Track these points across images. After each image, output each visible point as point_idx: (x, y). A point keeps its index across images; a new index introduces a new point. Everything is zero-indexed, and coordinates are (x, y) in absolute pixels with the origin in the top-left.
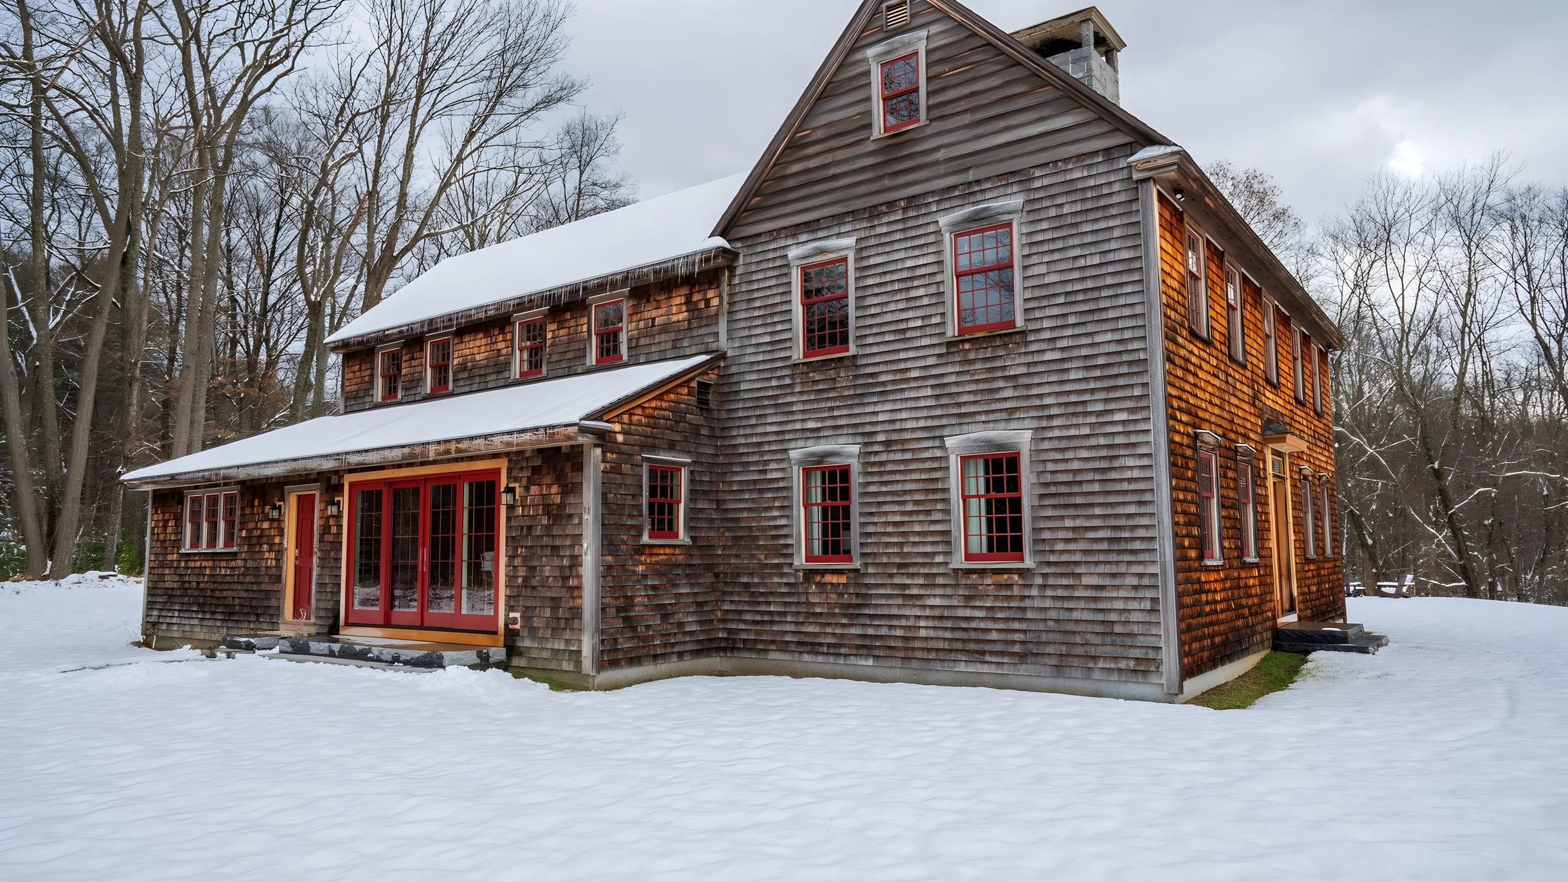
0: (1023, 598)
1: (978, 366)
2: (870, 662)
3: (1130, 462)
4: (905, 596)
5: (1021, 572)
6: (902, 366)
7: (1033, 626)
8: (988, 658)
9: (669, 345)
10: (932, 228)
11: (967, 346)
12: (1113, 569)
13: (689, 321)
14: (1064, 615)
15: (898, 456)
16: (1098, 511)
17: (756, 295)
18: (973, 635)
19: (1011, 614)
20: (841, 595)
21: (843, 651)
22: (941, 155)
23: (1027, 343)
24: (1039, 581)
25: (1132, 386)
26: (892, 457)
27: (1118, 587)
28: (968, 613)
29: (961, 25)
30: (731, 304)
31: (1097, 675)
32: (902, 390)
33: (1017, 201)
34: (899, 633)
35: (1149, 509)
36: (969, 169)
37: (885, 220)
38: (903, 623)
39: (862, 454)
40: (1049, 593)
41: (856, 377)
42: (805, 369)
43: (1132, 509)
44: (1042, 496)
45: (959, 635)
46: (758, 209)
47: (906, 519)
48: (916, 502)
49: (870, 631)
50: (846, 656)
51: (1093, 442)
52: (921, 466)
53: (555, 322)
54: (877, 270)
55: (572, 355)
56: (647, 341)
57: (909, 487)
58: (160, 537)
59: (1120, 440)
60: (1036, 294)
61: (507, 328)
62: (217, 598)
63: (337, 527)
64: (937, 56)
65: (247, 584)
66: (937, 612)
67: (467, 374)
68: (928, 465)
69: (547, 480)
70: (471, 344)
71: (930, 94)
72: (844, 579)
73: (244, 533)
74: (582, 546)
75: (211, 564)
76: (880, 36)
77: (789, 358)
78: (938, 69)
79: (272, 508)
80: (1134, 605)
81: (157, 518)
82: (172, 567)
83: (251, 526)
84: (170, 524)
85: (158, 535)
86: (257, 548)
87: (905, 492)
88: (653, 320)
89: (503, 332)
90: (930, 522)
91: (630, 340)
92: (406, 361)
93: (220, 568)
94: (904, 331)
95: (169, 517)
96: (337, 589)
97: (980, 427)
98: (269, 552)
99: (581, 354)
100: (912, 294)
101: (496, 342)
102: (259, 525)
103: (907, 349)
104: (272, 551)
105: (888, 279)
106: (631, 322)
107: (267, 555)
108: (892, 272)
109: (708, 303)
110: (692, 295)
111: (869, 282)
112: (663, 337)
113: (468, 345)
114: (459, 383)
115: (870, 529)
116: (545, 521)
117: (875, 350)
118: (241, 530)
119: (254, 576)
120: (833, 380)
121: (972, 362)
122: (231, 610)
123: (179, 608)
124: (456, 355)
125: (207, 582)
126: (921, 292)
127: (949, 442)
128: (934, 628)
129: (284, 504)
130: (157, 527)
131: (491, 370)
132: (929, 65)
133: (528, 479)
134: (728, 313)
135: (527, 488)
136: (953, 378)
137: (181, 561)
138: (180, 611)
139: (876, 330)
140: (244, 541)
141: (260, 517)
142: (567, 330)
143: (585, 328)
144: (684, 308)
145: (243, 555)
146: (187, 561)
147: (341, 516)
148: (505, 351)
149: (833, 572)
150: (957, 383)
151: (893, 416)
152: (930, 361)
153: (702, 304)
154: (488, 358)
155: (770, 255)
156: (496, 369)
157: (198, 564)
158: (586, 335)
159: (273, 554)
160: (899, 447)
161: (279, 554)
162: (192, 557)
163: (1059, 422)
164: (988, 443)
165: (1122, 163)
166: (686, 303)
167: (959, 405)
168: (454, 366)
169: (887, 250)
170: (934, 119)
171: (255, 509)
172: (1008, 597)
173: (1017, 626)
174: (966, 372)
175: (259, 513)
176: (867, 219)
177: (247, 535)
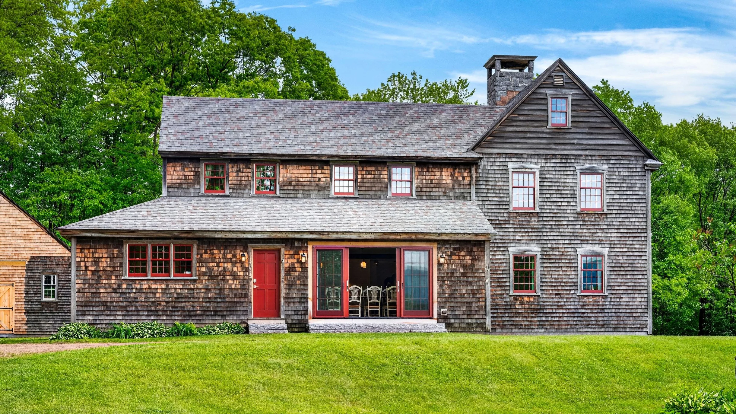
0: (603, 305)
1: (589, 223)
3: (640, 261)
4: (558, 306)
5: (603, 297)
6: (558, 219)
7: (607, 315)
8: (590, 326)
9: (441, 194)
10: (572, 169)
11: (585, 215)
12: (633, 296)
13: (453, 185)
14: (617, 311)
15: (557, 253)
16: (629, 277)
17: (490, 179)
18: (585, 319)
19: (599, 311)
20: (531, 305)
21: (531, 327)
22: (575, 141)
23: (607, 217)
24: (609, 299)
25: (641, 237)
26: (554, 253)
27: (635, 301)
28: (583, 311)
29: (585, 94)
30: (477, 181)
32: (559, 228)
33: (605, 167)
34: (556, 319)
35: (645, 277)
36: (586, 150)
37: (553, 161)
38: (558, 315)
39: (541, 251)
40: (612, 303)
41: (538, 221)
42: (515, 215)
43: (640, 277)
44: (610, 271)
45: (579, 319)
46: (491, 142)
47: (560, 277)
48: (564, 271)
49: (544, 319)
50: (533, 329)
51: (628, 254)
52: (566, 257)
53: (363, 170)
54: (549, 180)
55: (377, 189)
56: (428, 190)
57: (560, 265)
58: (90, 268)
59: (637, 254)
60: (611, 201)
61: (325, 167)
62: (173, 307)
63: (302, 268)
64: (576, 103)
65: (210, 298)
66: (572, 311)
67: (292, 188)
68: (569, 257)
69: (462, 253)
70: (295, 171)
71: (573, 116)
72: (532, 299)
73: (203, 269)
74: (485, 281)
75: (164, 286)
76: (551, 86)
77: (507, 209)
78: (576, 108)
79: (235, 256)
80: (640, 307)
81: (83, 255)
82: (111, 288)
83: (211, 265)
84: (103, 260)
85: (86, 267)
86: (220, 278)
87: (559, 267)
88: (431, 180)
89: (322, 169)
90: (569, 278)
91: (417, 187)
92: (233, 172)
93: (175, 289)
94: (560, 206)
95: (101, 255)
96: (304, 300)
97: (589, 245)
98: (233, 280)
99: (383, 189)
100: (564, 192)
101: (316, 173)
102: (221, 265)
103: (561, 213)
104: (236, 280)
105: (553, 184)
106: (417, 179)
107: (230, 282)
108: (555, 182)
109: (464, 178)
110: (454, 172)
111: (545, 184)
112: (437, 190)
113: (291, 171)
114: (285, 192)
115: (545, 280)
116: (462, 271)
117: (548, 211)
118: (199, 267)
119: (217, 294)
120: (528, 221)
121: (586, 222)
122: (192, 313)
123: (123, 313)
124: (281, 175)
125: (159, 297)
126: (567, 192)
127: (578, 250)
128: (570, 317)
129: (248, 254)
130: (84, 261)
131: (313, 188)
132: (572, 105)
133: (451, 252)
134: (476, 185)
135: (450, 256)
136: (579, 227)
137: (122, 284)
138: (125, 315)
139: (548, 204)
140: (204, 274)
141: (222, 260)
142: (373, 176)
143: (386, 177)
144: (450, 178)
145: (204, 282)
146: (131, 285)
147: (306, 262)
148: (323, 180)
149: (528, 296)
150: (581, 229)
151: (555, 238)
152: (570, 219)
153: (460, 178)
154: (310, 181)
155: (498, 164)
156: (317, 188)
157: (146, 286)
158: (386, 180)
159: (238, 281)
160: (557, 250)
161: (244, 281)
162: (137, 282)
163: (617, 246)
164: (593, 252)
165: (641, 162)
166: (451, 176)
167: (582, 236)
168: (279, 182)
169: (553, 173)
170: (574, 127)
171: (215, 255)
172: (598, 305)
173: (601, 315)
174: (584, 225)
175: (220, 258)
176: (545, 159)
177: (207, 270)
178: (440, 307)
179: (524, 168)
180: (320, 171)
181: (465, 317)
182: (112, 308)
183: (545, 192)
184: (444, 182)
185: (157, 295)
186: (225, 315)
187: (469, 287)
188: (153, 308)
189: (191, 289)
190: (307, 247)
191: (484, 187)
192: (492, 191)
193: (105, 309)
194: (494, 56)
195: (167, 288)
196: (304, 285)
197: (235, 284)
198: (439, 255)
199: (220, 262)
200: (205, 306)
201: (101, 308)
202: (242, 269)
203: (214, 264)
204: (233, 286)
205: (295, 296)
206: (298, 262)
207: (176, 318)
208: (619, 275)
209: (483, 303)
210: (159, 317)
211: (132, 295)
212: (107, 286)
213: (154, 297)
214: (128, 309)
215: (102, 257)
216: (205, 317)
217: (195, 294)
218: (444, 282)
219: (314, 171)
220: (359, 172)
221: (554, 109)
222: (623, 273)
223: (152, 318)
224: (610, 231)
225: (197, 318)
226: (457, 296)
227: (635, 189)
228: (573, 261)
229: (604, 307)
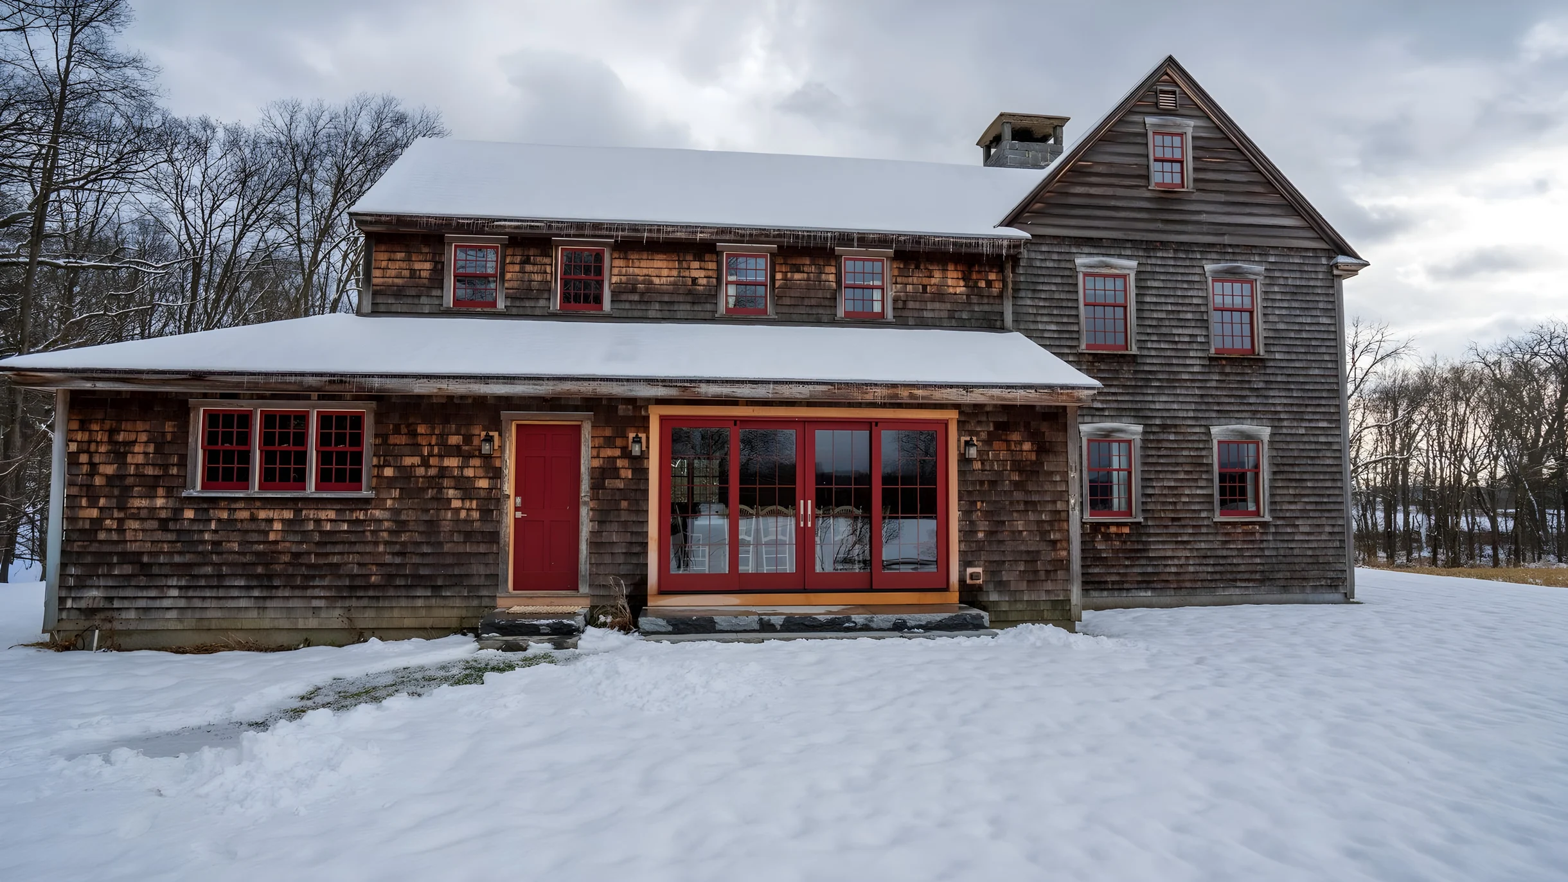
0: (1262, 541)
1: (1232, 378)
2: (1149, 593)
3: (1329, 454)
4: (1177, 542)
5: (1261, 524)
6: (1174, 369)
7: (1269, 561)
8: (1239, 584)
9: (945, 314)
10: (1198, 270)
11: (1224, 362)
12: (1315, 522)
13: (968, 296)
14: (1288, 552)
15: (1172, 437)
16: (1309, 484)
17: (1040, 287)
18: (1229, 568)
19: (1254, 553)
20: (1125, 542)
21: (1126, 586)
22: (1203, 217)
23: (1265, 367)
24: (1273, 530)
25: (1330, 406)
26: (1165, 436)
27: (1320, 533)
28: (1225, 553)
29: (1218, 127)
30: (1016, 290)
31: (1308, 590)
32: (1175, 387)
33: (1260, 268)
34: (1173, 570)
35: (1339, 484)
36: (1224, 234)
37: (1160, 254)
38: (1176, 562)
39: (1145, 433)
40: (1279, 537)
41: (1136, 372)
42: (1090, 359)
43: (1329, 484)
44: (1275, 473)
45: (1218, 569)
46: (1042, 214)
47: (1179, 484)
48: (1186, 472)
49: (1150, 570)
50: (1128, 590)
51: (1305, 439)
52: (1190, 445)
53: (786, 264)
54: (1154, 292)
55: (813, 302)
56: (917, 305)
57: (1181, 460)
58: (102, 469)
59: (1322, 439)
60: (1271, 334)
61: (707, 257)
62: (310, 566)
63: (634, 471)
64: (1200, 143)
65: (404, 544)
66: (1202, 553)
67: (636, 298)
68: (1196, 445)
69: (1015, 436)
70: (643, 264)
71: (1195, 170)
72: (1126, 530)
73: (388, 472)
74: (1068, 502)
75: (288, 514)
76: (1154, 110)
77: (1075, 347)
78: (1200, 153)
79: (468, 439)
80: (1330, 545)
81: (86, 437)
82: (153, 519)
83: (408, 461)
84: (137, 449)
85: (93, 465)
86: (430, 493)
87: (1177, 464)
88: (925, 287)
89: (701, 260)
90: (1198, 487)
91: (895, 300)
92: (512, 263)
93: (318, 521)
94: (1176, 343)
95: (132, 437)
96: (636, 549)
97: (1233, 421)
98: (463, 500)
99: (827, 303)
100: (1182, 316)
101: (689, 268)
102: (432, 461)
103: (1179, 357)
104: (471, 499)
105: (1163, 300)
106: (896, 283)
107: (456, 504)
108: (1166, 296)
109: (989, 284)
110: (970, 272)
111: (1148, 299)
112: (937, 305)
113: (637, 264)
114: (622, 306)
115: (1150, 491)
116: (1016, 477)
117: (1153, 353)
118: (379, 466)
119: (421, 533)
120: (1117, 371)
121: (1227, 374)
122: (358, 582)
123: (183, 583)
124: (616, 271)
125: (276, 542)
126: (1189, 316)
127: (1214, 430)
128: (1200, 565)
129: (500, 435)
130: (88, 452)
131: (681, 299)
132: (1194, 148)
133: (989, 433)
134: (1013, 297)
135: (988, 442)
136: (1214, 384)
137: (182, 510)
138: (187, 587)
139: (1155, 338)
140: (391, 482)
141: (436, 450)
142: (805, 275)
143: (832, 278)
144: (962, 283)
145: (389, 503)
146: (207, 510)
147: (644, 456)
148: (704, 281)
149: (1118, 525)
150: (1217, 388)
151: (1168, 406)
152: (1196, 369)
153: (982, 284)
154: (674, 284)
155: (1055, 257)
156: (689, 299)
157: (245, 515)
158: (834, 285)
159: (474, 503)
160: (1173, 430)
161: (491, 504)
162: (222, 504)
163: (1285, 423)
164: (1242, 433)
165: (1324, 261)
166: (963, 279)
167: (1219, 404)
168: (611, 284)
169: (1162, 277)
170: (1198, 190)
171: (419, 438)
172: (1252, 542)
173: (1258, 560)
174: (1224, 381)
175: (430, 445)
176: (1145, 250)
177: (397, 474)
178: (965, 563)
179: (1108, 266)
180: (696, 264)
181: (1023, 586)
182: (155, 570)
183: (1147, 314)
184: (951, 290)
185: (272, 537)
186: (441, 586)
187: (1032, 516)
188: (260, 570)
189: (358, 521)
190: (647, 419)
191: (1029, 302)
192: (1045, 311)
193: (136, 572)
194: (1002, 115)
195: (297, 521)
196: (638, 512)
197: (468, 510)
198: (963, 439)
199: (431, 455)
200: (390, 565)
201: (128, 569)
202: (487, 472)
203: (416, 460)
204: (463, 514)
205: (614, 538)
206: (623, 456)
207: (317, 592)
208: (1290, 480)
209: (1064, 553)
210: (274, 593)
211: (207, 536)
212: (144, 514)
213: (264, 543)
214: (196, 571)
215: (135, 442)
216: (391, 593)
217: (368, 534)
218: (975, 502)
219: (685, 265)
220: (777, 269)
221: (1159, 155)
222: (1298, 477)
223: (256, 593)
224: (1272, 393)
225: (371, 593)
226: (1005, 536)
227: (1314, 313)
228: (1204, 453)
229: (1264, 545)
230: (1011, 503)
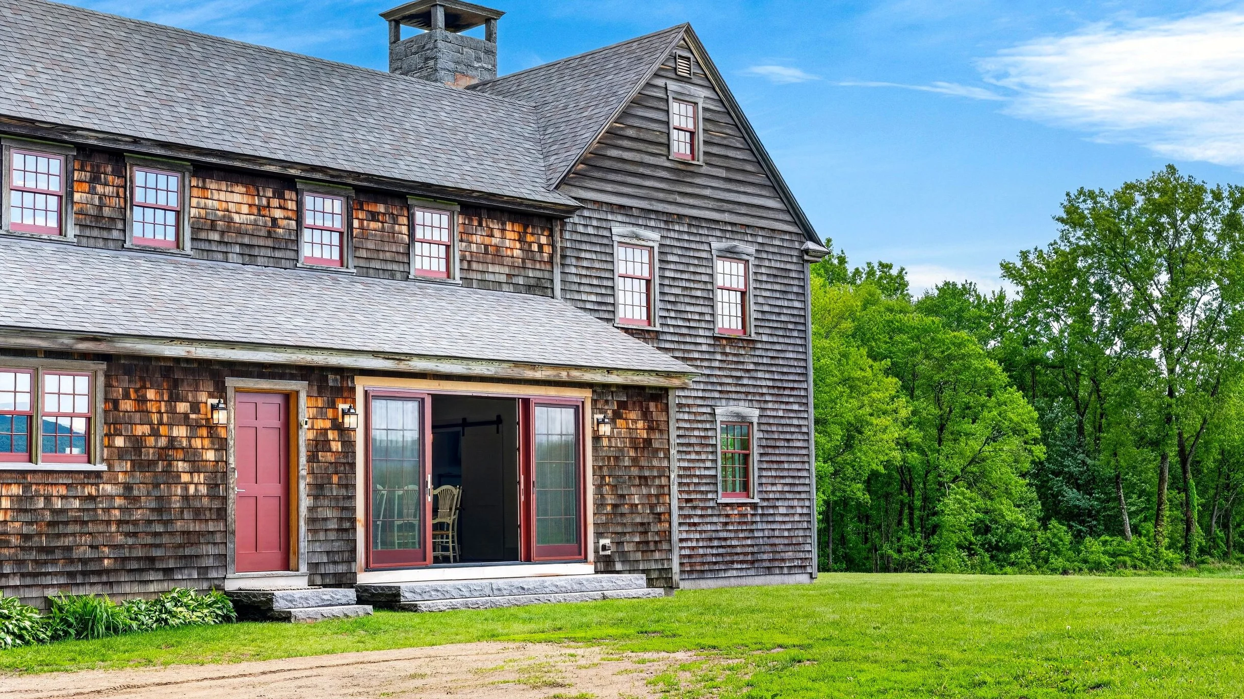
0: (753, 523)
1: (730, 358)
3: (799, 437)
4: (690, 524)
5: (752, 505)
6: (688, 347)
7: (758, 542)
8: (735, 566)
10: (706, 248)
11: (725, 342)
12: (790, 503)
13: (523, 260)
14: (771, 534)
16: (786, 466)
17: (583, 255)
18: (729, 550)
19: (746, 534)
22: (707, 192)
23: (755, 349)
24: (760, 511)
25: (800, 389)
27: (793, 515)
28: (724, 535)
29: (721, 101)
30: (563, 257)
31: (785, 571)
33: (751, 249)
35: (807, 466)
36: (725, 211)
37: (677, 228)
38: (689, 544)
40: (764, 519)
43: (800, 466)
44: (761, 455)
45: (720, 551)
46: (585, 177)
47: (691, 465)
48: (697, 453)
51: (783, 421)
52: (700, 426)
53: (361, 209)
54: (672, 266)
55: (388, 256)
57: (693, 441)
59: (795, 422)
60: (758, 316)
61: (288, 194)
62: (41, 549)
63: (343, 443)
64: (708, 115)
65: (135, 523)
66: (708, 535)
67: (216, 236)
68: (704, 426)
69: (633, 415)
70: (223, 196)
71: (704, 142)
73: (119, 442)
74: (670, 477)
75: (16, 490)
76: (674, 75)
78: (709, 126)
79: (195, 407)
80: (801, 526)
83: (140, 430)
86: (160, 466)
87: (689, 445)
88: (486, 247)
89: (280, 196)
90: (706, 468)
91: (462, 260)
92: (80, 181)
93: (48, 498)
94: (689, 320)
96: (347, 525)
97: (732, 402)
98: (191, 473)
99: (401, 258)
100: (694, 293)
101: (268, 206)
102: (163, 430)
103: (691, 335)
104: (199, 472)
105: (679, 275)
106: (463, 241)
107: (185, 478)
108: (682, 271)
109: (541, 246)
110: (525, 233)
111: (668, 274)
112: (497, 269)
113: (215, 195)
114: (202, 245)
116: (633, 454)
117: (671, 330)
118: (109, 435)
119: (152, 510)
121: (727, 355)
122: (92, 567)
124: (194, 202)
125: (5, 522)
126: (699, 293)
127: (718, 411)
128: (707, 547)
129: (226, 403)
131: (262, 242)
132: (704, 120)
133: (614, 411)
134: (562, 264)
135: (613, 420)
136: (717, 364)
139: (673, 314)
140: (121, 454)
141: (165, 417)
142: (380, 224)
143: (405, 229)
144: (518, 245)
145: (121, 477)
147: (352, 429)
148: (284, 223)
150: (720, 368)
152: (704, 348)
153: (535, 247)
154: (255, 224)
155: (595, 223)
156: (270, 243)
158: (406, 238)
159: (202, 475)
160: (687, 410)
161: (217, 476)
163: (770, 405)
164: (738, 415)
165: (797, 245)
166: (519, 240)
167: (721, 384)
168: (189, 218)
169: (680, 252)
170: (707, 164)
171: (148, 404)
172: (745, 523)
173: (749, 542)
174: (725, 361)
175: (159, 412)
176: (666, 222)
177: (128, 445)
178: (599, 535)
179: (637, 237)
180: (276, 202)
181: (640, 556)
183: (666, 290)
184: (509, 252)
186: (172, 570)
187: (644, 491)
189: (91, 498)
190: (353, 390)
191: (575, 270)
192: (587, 281)
195: (26, 497)
196: (346, 486)
197: (196, 484)
198: (596, 417)
199: (161, 423)
200: (121, 546)
202: (213, 443)
203: (146, 429)
204: (192, 489)
205: (329, 513)
206: (333, 428)
207: (48, 580)
208: (773, 462)
209: (667, 526)
216: (123, 577)
217: (100, 512)
218: (604, 477)
219: (264, 201)
220: (354, 214)
221: (677, 123)
222: (778, 459)
224: (759, 375)
225: (103, 579)
226: (626, 509)
227: (790, 297)
228: (710, 433)
229: (754, 527)
230: (630, 477)
